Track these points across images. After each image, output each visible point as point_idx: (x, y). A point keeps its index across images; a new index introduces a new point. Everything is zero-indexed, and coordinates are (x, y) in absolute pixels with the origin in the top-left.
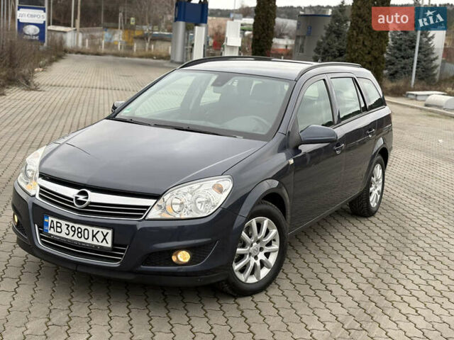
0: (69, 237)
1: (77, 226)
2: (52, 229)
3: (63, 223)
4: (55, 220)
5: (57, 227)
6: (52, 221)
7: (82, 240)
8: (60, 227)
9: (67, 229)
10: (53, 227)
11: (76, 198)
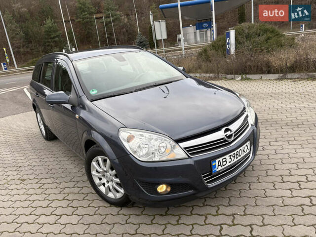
0: (232, 162)
1: (235, 152)
2: (220, 166)
3: (227, 157)
4: (221, 159)
5: (223, 162)
6: (219, 161)
7: (239, 158)
8: (226, 161)
9: (230, 158)
10: (221, 165)
11: (226, 135)
